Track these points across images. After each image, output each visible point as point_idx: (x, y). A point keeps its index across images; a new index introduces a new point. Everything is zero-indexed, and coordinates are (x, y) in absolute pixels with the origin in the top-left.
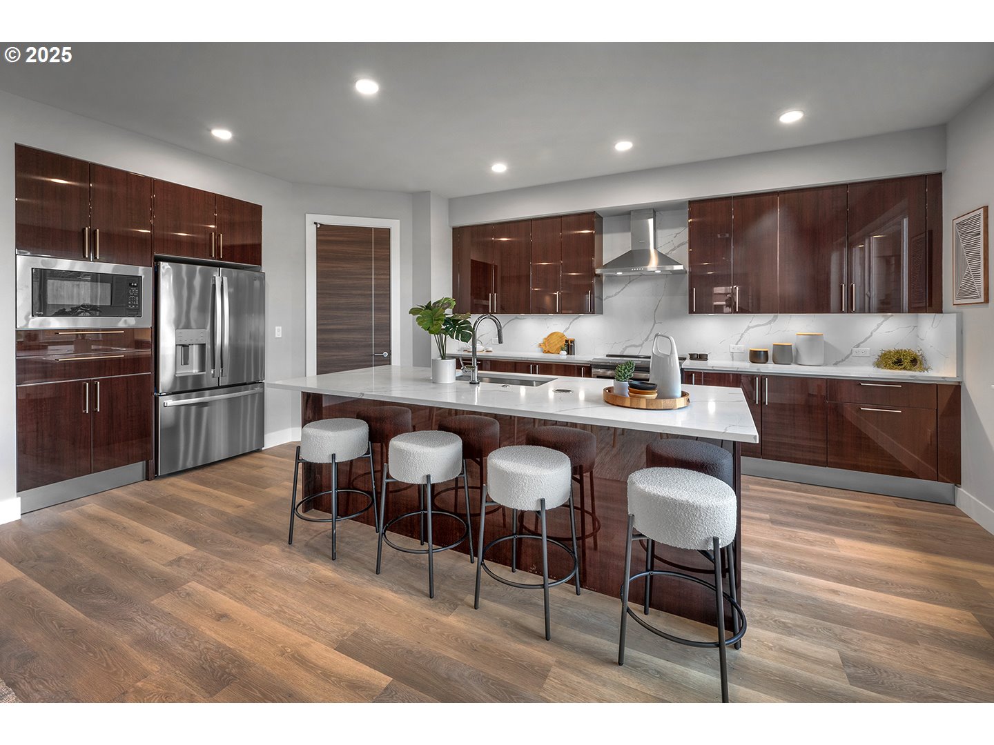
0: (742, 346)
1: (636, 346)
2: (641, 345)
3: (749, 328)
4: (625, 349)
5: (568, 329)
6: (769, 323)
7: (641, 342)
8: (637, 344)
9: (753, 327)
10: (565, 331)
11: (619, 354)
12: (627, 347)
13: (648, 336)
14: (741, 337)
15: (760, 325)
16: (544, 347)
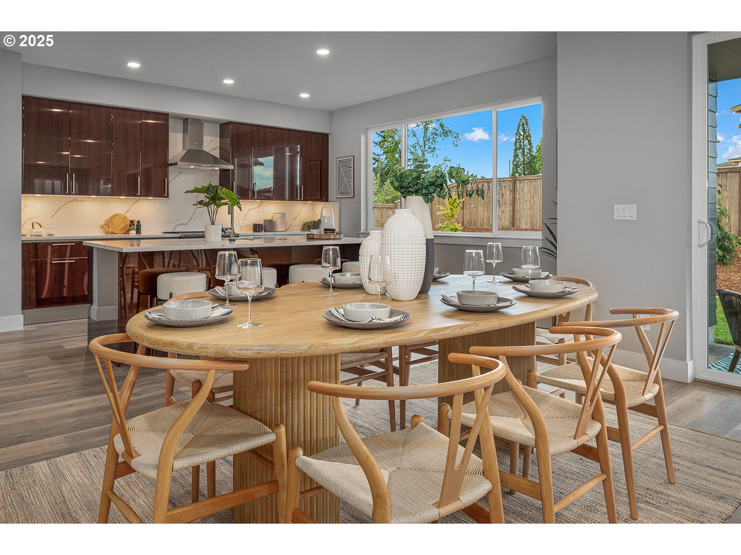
0: (246, 221)
1: (184, 224)
2: (187, 224)
3: (249, 210)
4: (176, 227)
5: (128, 211)
6: (259, 207)
7: (187, 221)
8: (185, 223)
9: (251, 209)
10: (126, 213)
11: (171, 231)
12: (177, 225)
13: (192, 217)
14: (246, 216)
15: (255, 208)
16: (107, 229)
